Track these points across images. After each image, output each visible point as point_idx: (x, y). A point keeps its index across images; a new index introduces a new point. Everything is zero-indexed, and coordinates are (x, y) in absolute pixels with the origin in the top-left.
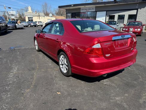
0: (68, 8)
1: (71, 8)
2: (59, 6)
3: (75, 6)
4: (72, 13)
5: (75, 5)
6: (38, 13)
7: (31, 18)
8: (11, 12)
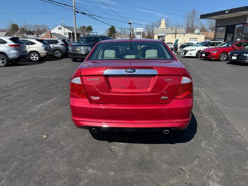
0: (219, 17)
1: (226, 16)
2: (201, 16)
3: (233, 12)
4: (227, 26)
5: (231, 11)
6: (174, 29)
7: (161, 37)
8: (137, 29)
